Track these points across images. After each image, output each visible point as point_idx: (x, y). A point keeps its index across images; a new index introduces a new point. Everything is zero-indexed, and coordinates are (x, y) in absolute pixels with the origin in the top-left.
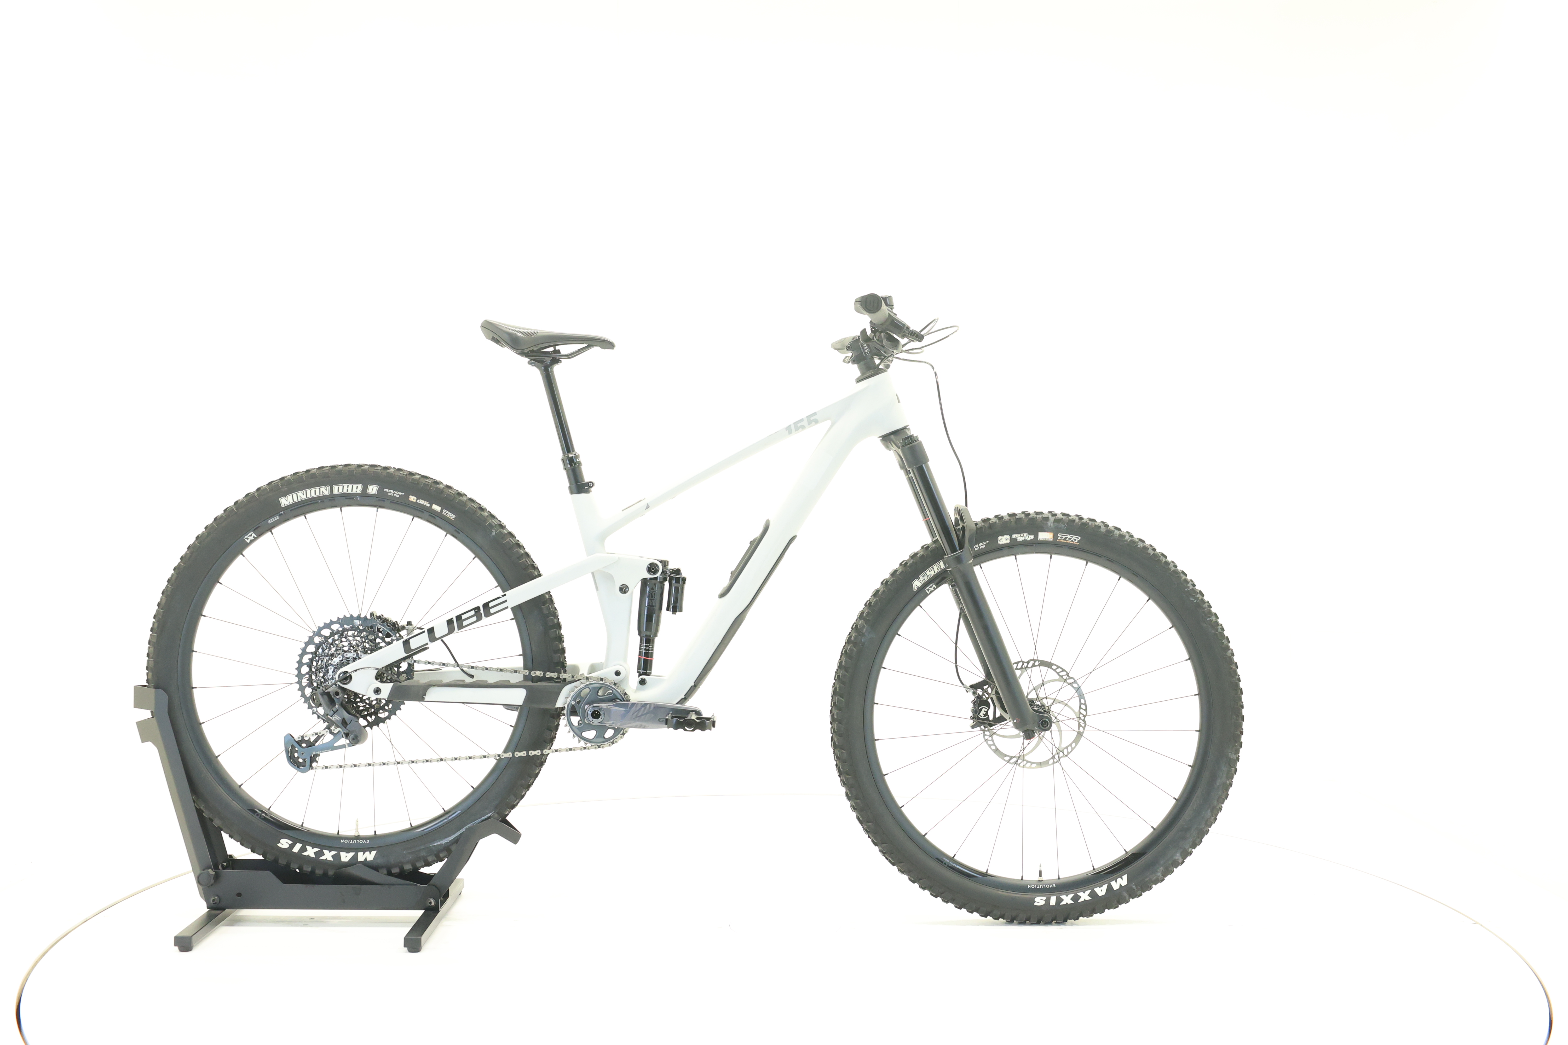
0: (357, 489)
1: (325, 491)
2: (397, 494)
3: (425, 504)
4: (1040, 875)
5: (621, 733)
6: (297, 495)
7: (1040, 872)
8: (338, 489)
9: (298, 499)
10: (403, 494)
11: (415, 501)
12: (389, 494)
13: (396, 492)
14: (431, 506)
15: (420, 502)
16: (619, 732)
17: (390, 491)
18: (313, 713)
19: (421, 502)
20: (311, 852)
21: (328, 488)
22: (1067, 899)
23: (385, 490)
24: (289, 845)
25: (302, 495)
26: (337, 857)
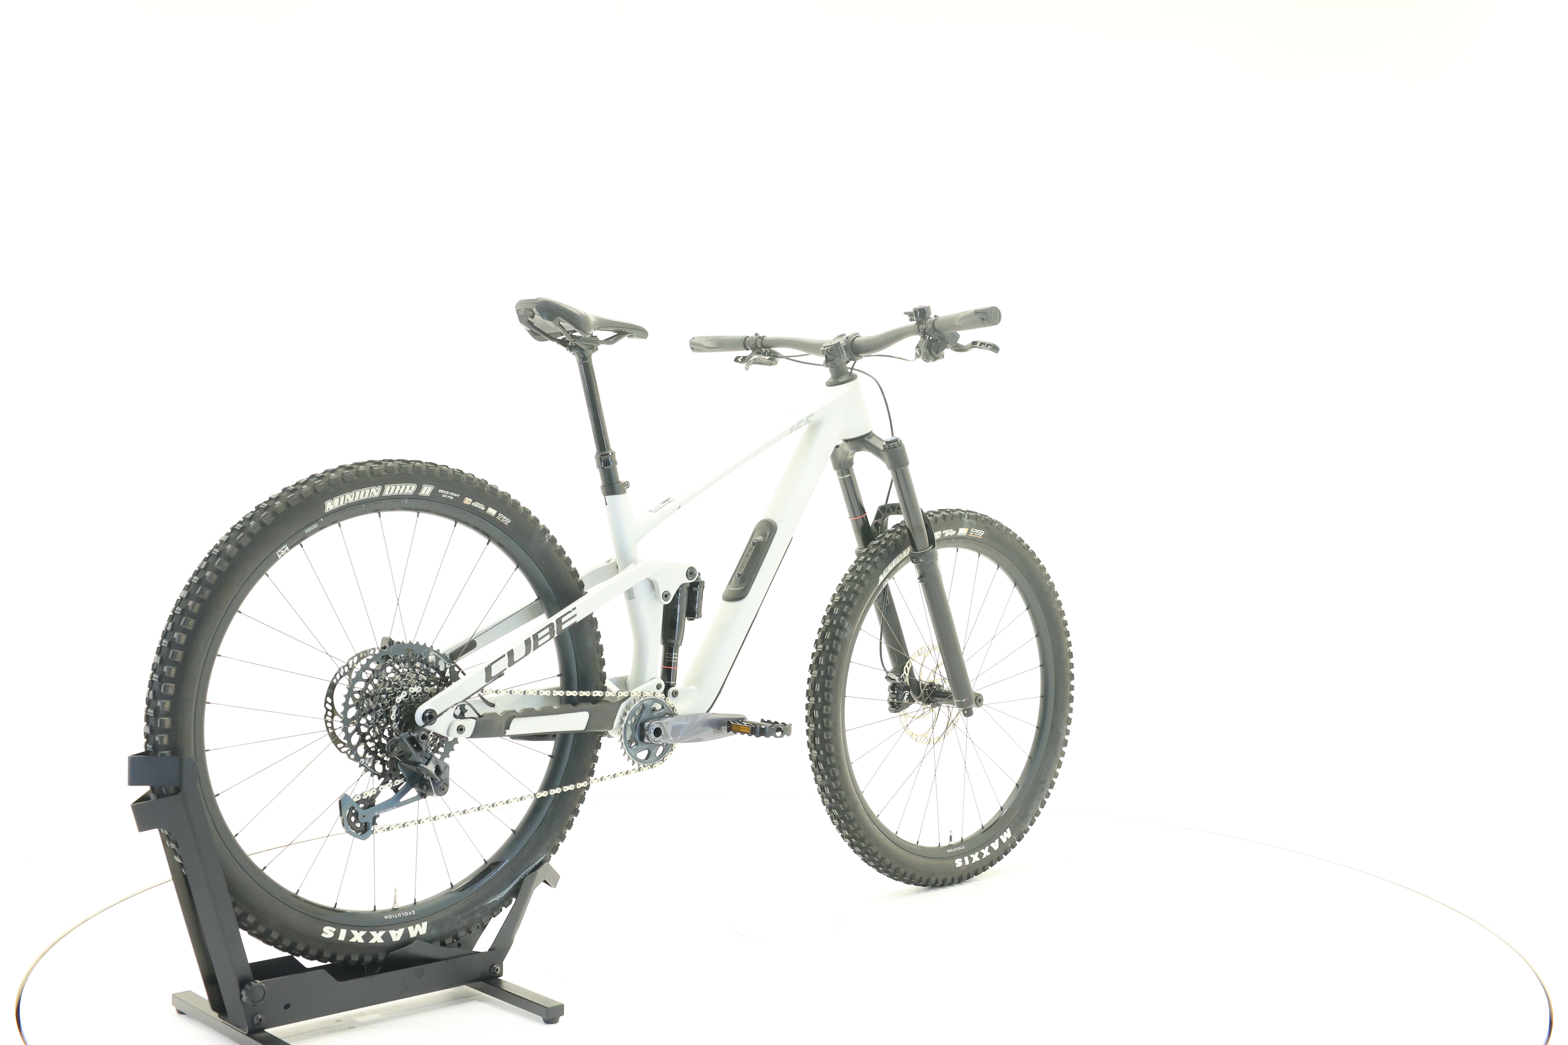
0: (410, 490)
1: (375, 492)
2: (452, 496)
3: (479, 508)
4: (951, 840)
5: (670, 750)
6: (345, 497)
7: (951, 837)
8: (391, 490)
9: (344, 503)
10: (459, 495)
11: (469, 504)
12: (443, 496)
13: (451, 494)
14: (486, 509)
15: (475, 505)
16: (668, 748)
17: (445, 492)
18: (361, 766)
19: (477, 505)
20: (358, 937)
21: (379, 488)
22: (975, 858)
23: (440, 491)
24: (334, 932)
25: (349, 498)
26: (387, 937)
